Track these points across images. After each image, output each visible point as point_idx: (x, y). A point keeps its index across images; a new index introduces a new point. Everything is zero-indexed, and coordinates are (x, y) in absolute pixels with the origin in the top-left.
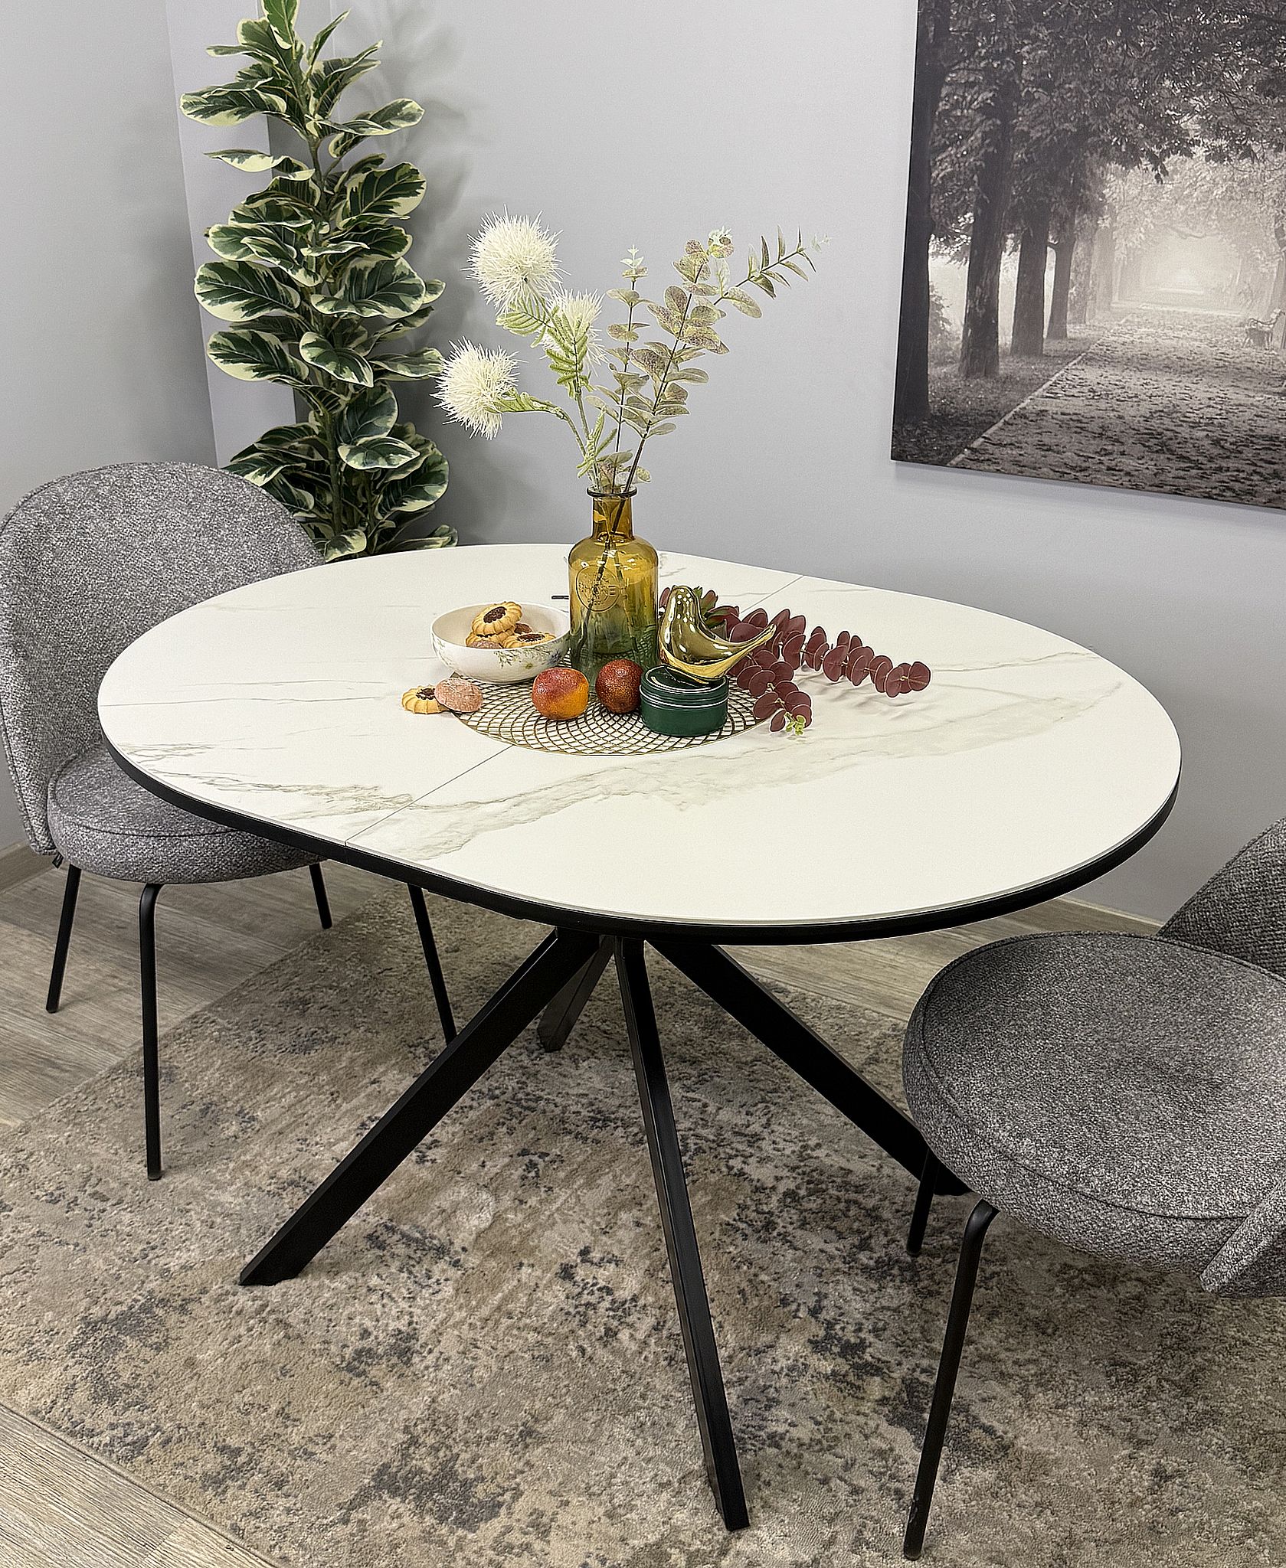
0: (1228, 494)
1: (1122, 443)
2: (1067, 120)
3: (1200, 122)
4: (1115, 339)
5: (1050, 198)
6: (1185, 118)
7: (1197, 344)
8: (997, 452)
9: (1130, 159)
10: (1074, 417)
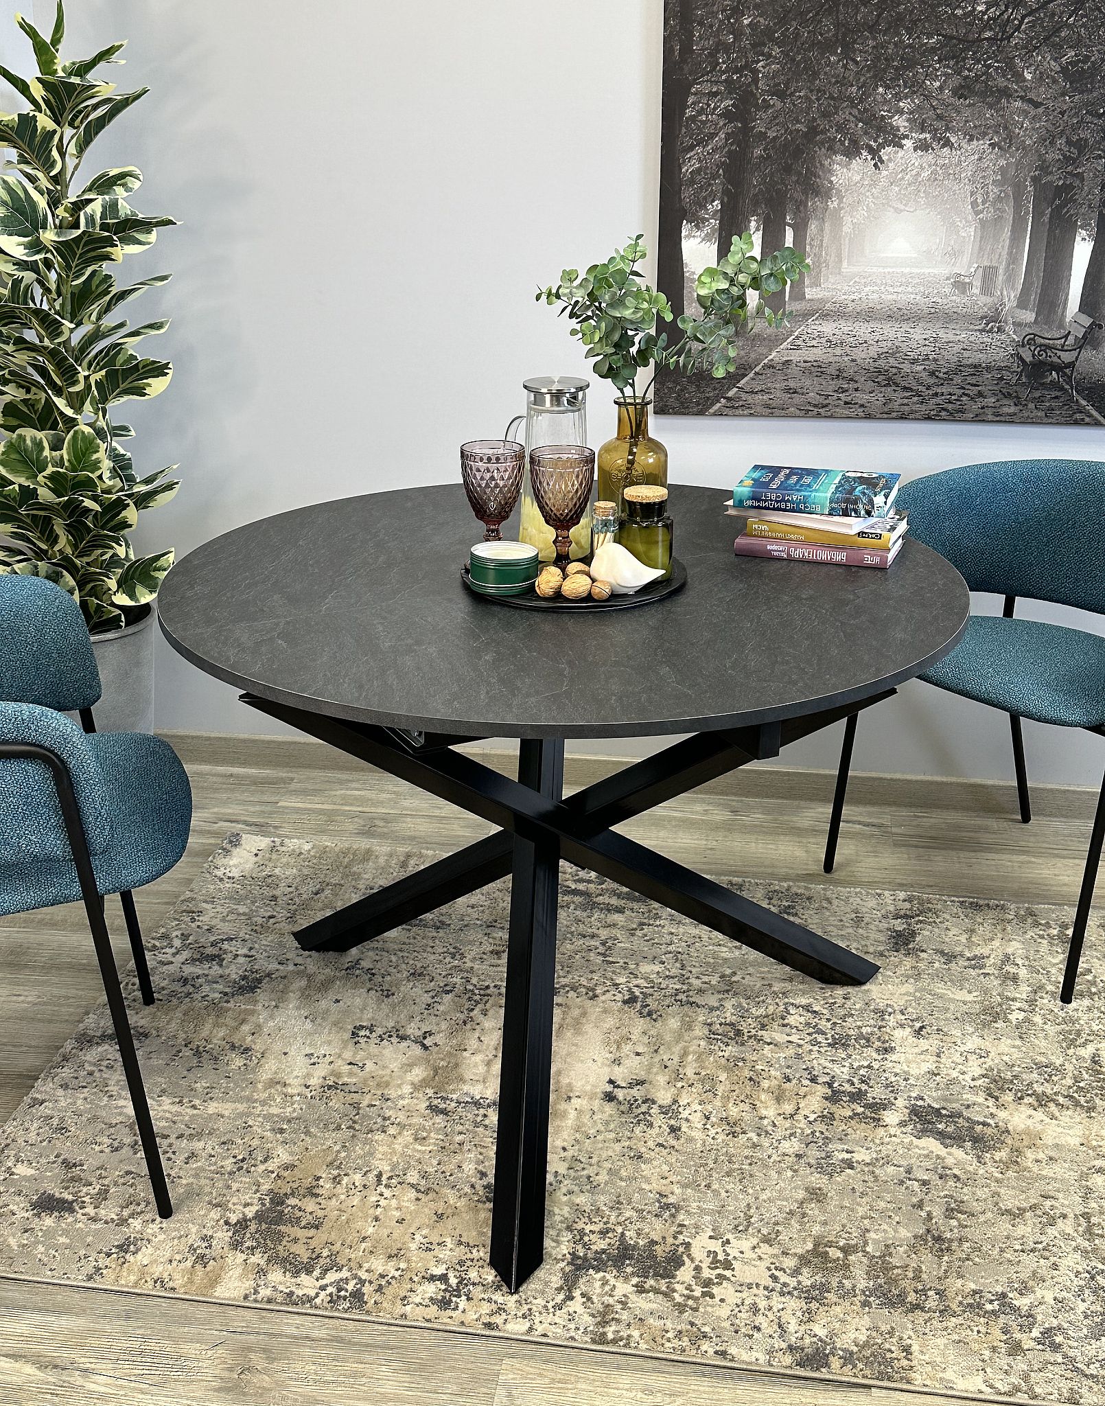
0: (943, 413)
1: (856, 382)
2: (798, 122)
3: (908, 120)
4: (846, 297)
5: (786, 187)
6: (896, 118)
7: (913, 296)
8: (750, 399)
9: (852, 151)
10: (815, 364)
